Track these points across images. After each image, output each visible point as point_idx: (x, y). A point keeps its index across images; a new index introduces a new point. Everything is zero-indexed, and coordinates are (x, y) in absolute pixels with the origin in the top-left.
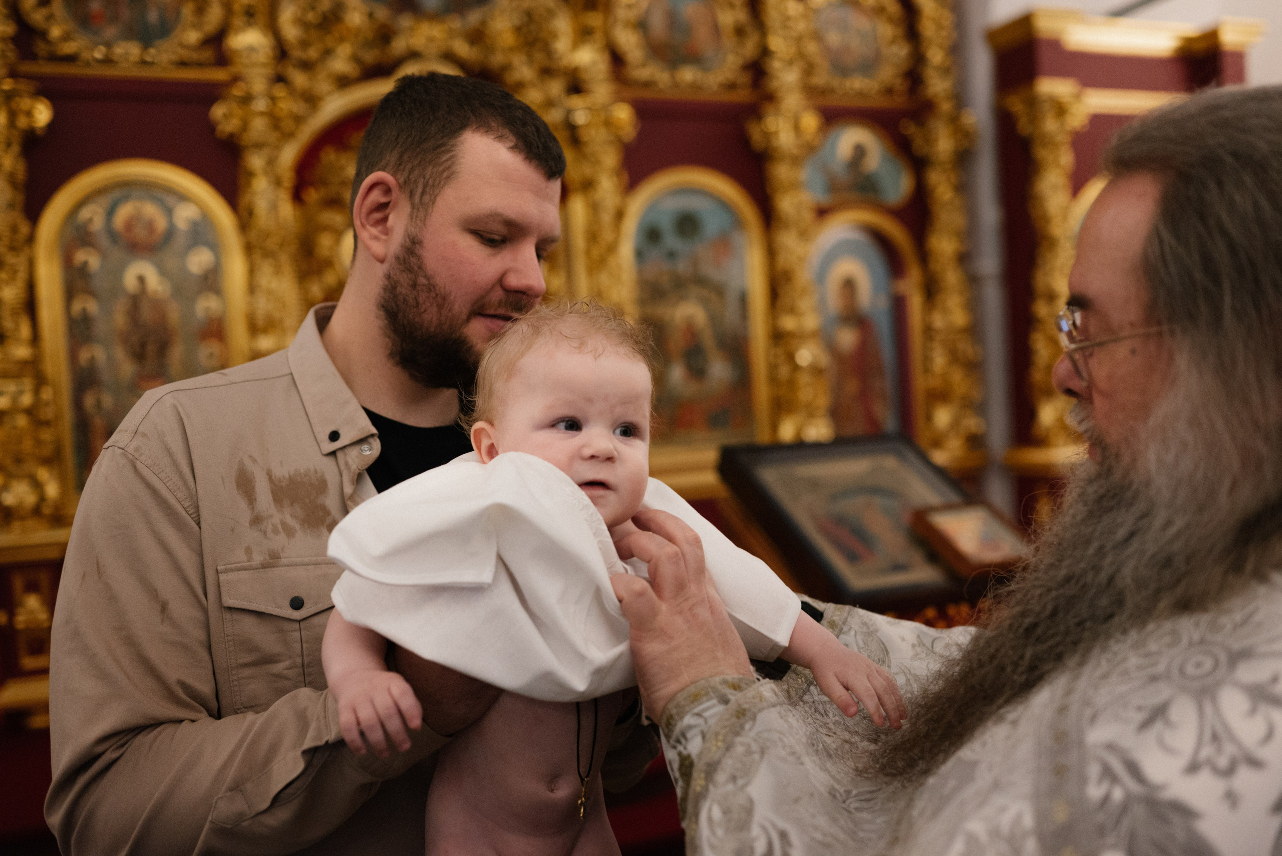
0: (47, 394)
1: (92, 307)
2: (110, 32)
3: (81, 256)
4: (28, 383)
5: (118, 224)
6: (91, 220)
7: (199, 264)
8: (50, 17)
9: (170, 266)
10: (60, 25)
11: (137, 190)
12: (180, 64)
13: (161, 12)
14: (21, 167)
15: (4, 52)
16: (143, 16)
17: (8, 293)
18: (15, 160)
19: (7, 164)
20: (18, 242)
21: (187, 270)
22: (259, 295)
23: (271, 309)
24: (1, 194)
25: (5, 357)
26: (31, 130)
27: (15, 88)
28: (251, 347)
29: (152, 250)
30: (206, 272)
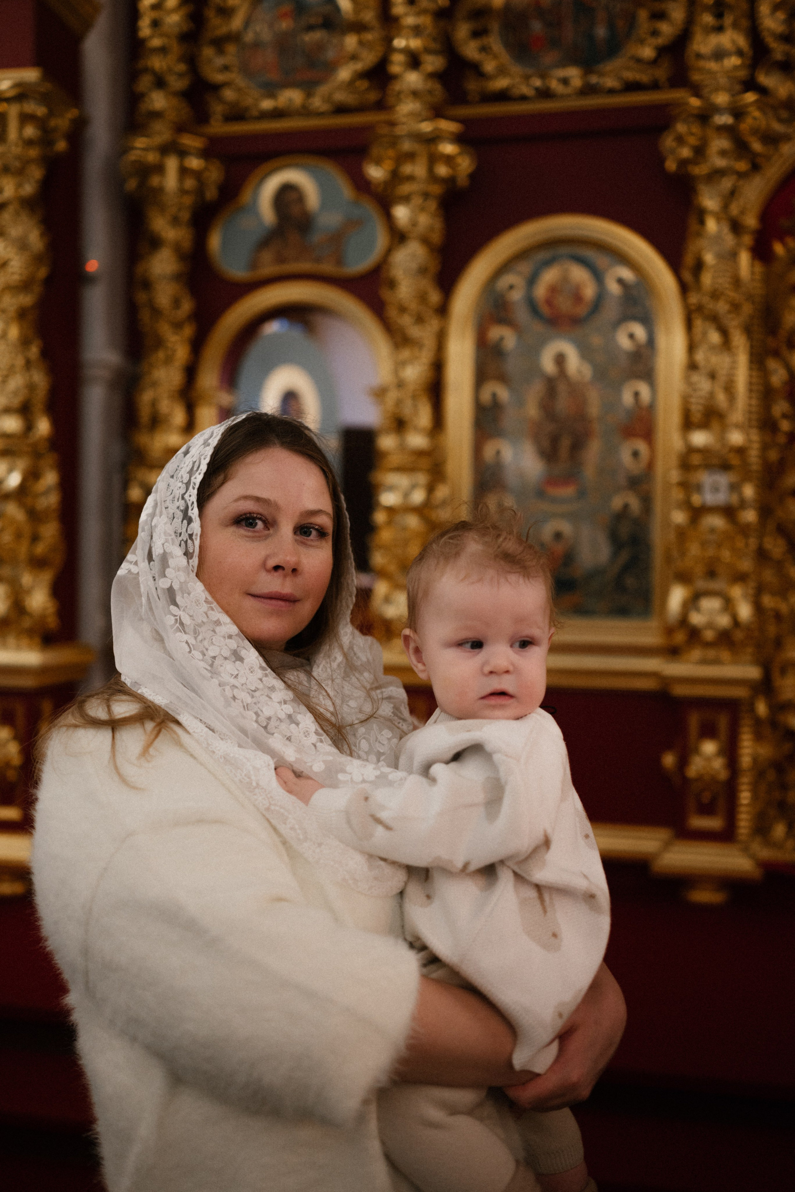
0: (442, 492)
1: (504, 394)
2: (549, 58)
3: (496, 332)
4: (422, 478)
5: (540, 291)
6: (511, 287)
7: (631, 336)
8: (484, 49)
9: (596, 340)
10: (495, 57)
11: (564, 250)
12: (632, 87)
13: (611, 26)
14: (438, 224)
15: (430, 92)
16: (590, 36)
17: (409, 372)
18: (434, 216)
19: (423, 219)
20: (427, 311)
21: (616, 345)
22: (700, 377)
23: (712, 394)
24: (412, 255)
25: (400, 445)
26: (453, 178)
27: (436, 129)
28: (685, 440)
29: (577, 321)
30: (639, 346)
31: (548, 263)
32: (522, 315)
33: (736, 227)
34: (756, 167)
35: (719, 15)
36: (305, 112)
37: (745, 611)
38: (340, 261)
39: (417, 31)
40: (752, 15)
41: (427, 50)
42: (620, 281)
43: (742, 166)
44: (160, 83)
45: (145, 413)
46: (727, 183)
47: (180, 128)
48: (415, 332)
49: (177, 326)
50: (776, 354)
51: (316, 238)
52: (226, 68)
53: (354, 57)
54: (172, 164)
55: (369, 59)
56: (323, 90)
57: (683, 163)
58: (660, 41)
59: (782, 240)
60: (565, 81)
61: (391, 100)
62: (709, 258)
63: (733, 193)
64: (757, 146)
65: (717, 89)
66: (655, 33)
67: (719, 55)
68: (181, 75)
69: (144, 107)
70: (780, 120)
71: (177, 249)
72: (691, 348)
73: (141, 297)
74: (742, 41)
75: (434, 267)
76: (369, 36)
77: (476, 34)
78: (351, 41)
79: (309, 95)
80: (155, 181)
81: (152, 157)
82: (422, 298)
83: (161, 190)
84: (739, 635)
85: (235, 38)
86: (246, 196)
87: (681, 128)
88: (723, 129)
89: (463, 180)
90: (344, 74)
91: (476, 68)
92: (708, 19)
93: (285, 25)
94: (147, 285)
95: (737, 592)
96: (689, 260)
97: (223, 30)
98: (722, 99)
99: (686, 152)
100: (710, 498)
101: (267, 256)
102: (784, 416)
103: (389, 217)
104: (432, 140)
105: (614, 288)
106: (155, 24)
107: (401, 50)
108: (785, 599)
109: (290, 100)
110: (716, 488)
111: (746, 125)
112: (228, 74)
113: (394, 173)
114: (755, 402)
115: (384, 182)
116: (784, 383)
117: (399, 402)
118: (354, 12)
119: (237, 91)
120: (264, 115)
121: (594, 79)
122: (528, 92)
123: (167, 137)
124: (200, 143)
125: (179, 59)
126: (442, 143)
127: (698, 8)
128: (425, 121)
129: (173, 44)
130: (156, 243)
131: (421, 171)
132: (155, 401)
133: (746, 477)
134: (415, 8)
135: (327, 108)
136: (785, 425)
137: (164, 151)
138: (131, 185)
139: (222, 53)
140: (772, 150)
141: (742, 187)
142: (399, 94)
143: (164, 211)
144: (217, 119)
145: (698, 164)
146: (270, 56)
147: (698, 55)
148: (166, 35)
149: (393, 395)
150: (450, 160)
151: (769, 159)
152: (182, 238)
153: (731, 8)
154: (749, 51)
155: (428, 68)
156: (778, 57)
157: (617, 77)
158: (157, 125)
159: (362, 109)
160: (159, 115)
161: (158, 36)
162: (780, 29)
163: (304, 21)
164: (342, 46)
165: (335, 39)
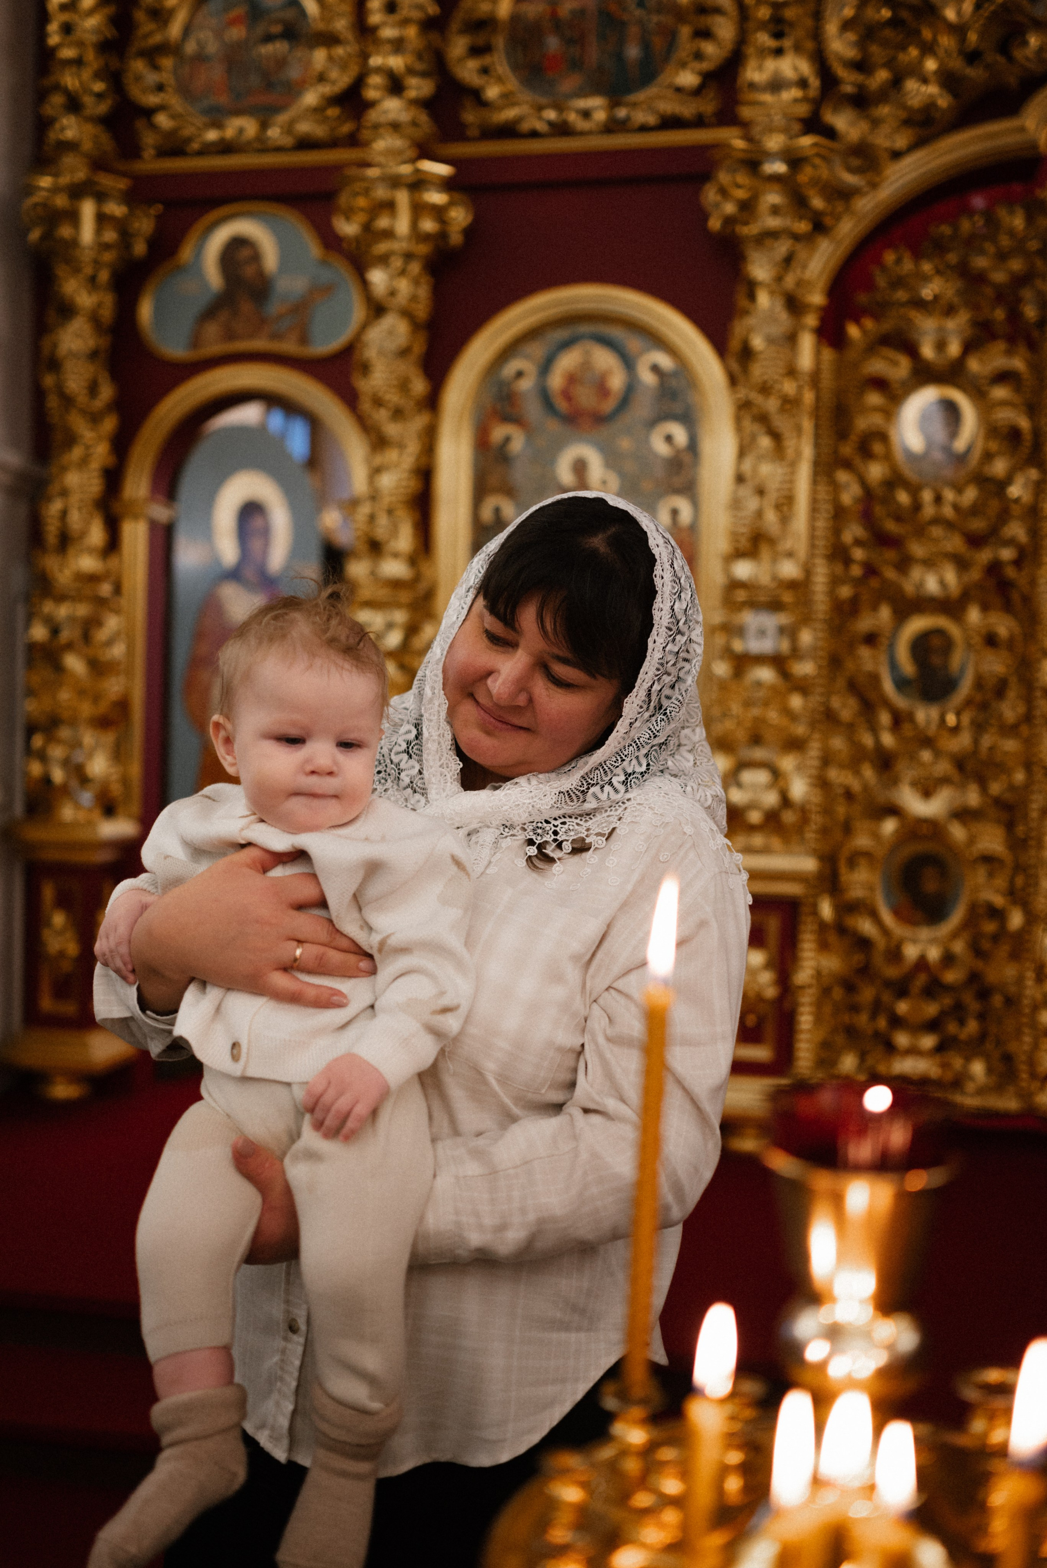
0: (426, 633)
1: (509, 509)
2: (569, 83)
3: (499, 432)
4: (400, 616)
5: (556, 381)
6: (520, 374)
7: (669, 439)
8: (485, 71)
9: (625, 444)
10: (500, 80)
11: (585, 328)
12: (670, 123)
13: (646, 46)
14: (424, 292)
15: (414, 123)
16: (619, 57)
17: (387, 481)
18: (416, 282)
19: (404, 286)
20: (408, 405)
21: (650, 450)
22: (746, 492)
23: (759, 514)
24: (391, 332)
25: (373, 573)
26: (442, 235)
27: (417, 171)
28: (727, 571)
29: (600, 419)
30: (678, 452)
31: (566, 345)
32: (533, 410)
33: (793, 305)
34: (820, 227)
35: (778, 35)
36: (262, 146)
37: (799, 789)
38: (304, 340)
39: (398, 45)
40: (817, 35)
41: (410, 71)
42: (655, 369)
43: (803, 227)
44: (74, 105)
45: (52, 530)
46: (782, 248)
47: (98, 164)
48: (392, 429)
49: (95, 419)
50: (847, 465)
51: (274, 308)
52: (160, 88)
53: (322, 78)
54: (88, 209)
55: (341, 80)
56: (282, 118)
57: (729, 221)
58: (705, 66)
59: (857, 321)
60: (586, 114)
61: (366, 134)
62: (758, 342)
63: (788, 260)
64: (817, 203)
65: (771, 130)
66: (698, 56)
67: (776, 85)
68: (99, 96)
69: (53, 136)
70: (849, 169)
71: (94, 319)
72: (741, 454)
73: (49, 380)
74: (805, 67)
75: (419, 348)
76: (340, 51)
77: (476, 51)
78: (320, 56)
79: (264, 125)
80: (65, 231)
81: (61, 201)
82: (404, 386)
83: (74, 243)
84: (789, 817)
85: (173, 50)
86: (186, 253)
87: (723, 177)
88: (776, 178)
89: (456, 238)
90: (311, 98)
91: (476, 95)
92: (764, 39)
93: (237, 33)
94: (54, 365)
95: (787, 763)
96: (735, 344)
97: (156, 39)
98: (774, 142)
99: (730, 208)
100: (754, 646)
101: (212, 330)
102: (858, 542)
103: (365, 284)
104: (417, 185)
105: (648, 378)
106: (67, 29)
107: (378, 70)
108: (857, 773)
109: (241, 131)
110: (762, 633)
111: (805, 175)
112: (162, 95)
113: (367, 227)
114: (821, 524)
115: (357, 239)
116: (857, 501)
117: (372, 518)
118: (322, 19)
119: (173, 117)
120: (207, 150)
121: (622, 113)
122: (541, 126)
123: (81, 175)
124: (122, 184)
125: (97, 76)
126: (428, 190)
127: (751, 25)
128: (405, 162)
129: (90, 55)
130: (67, 311)
131: (402, 225)
132: (64, 513)
133: (806, 620)
134: (396, 17)
135: (288, 141)
136: (858, 554)
137: (77, 192)
138: (35, 235)
139: (156, 67)
140: (840, 207)
141: (802, 253)
142: (376, 127)
143: (77, 270)
144: (149, 153)
145: (746, 223)
146: (216, 73)
147: (752, 86)
148: (80, 44)
149: (365, 510)
150: (439, 212)
151: (838, 218)
152: (100, 305)
153: (791, 25)
154: (815, 83)
155: (412, 94)
156: (848, 89)
157: (652, 110)
158: (69, 160)
159: (333, 143)
160: (70, 146)
161: (70, 45)
162: (851, 53)
163: (260, 30)
164: (309, 63)
165: (299, 53)
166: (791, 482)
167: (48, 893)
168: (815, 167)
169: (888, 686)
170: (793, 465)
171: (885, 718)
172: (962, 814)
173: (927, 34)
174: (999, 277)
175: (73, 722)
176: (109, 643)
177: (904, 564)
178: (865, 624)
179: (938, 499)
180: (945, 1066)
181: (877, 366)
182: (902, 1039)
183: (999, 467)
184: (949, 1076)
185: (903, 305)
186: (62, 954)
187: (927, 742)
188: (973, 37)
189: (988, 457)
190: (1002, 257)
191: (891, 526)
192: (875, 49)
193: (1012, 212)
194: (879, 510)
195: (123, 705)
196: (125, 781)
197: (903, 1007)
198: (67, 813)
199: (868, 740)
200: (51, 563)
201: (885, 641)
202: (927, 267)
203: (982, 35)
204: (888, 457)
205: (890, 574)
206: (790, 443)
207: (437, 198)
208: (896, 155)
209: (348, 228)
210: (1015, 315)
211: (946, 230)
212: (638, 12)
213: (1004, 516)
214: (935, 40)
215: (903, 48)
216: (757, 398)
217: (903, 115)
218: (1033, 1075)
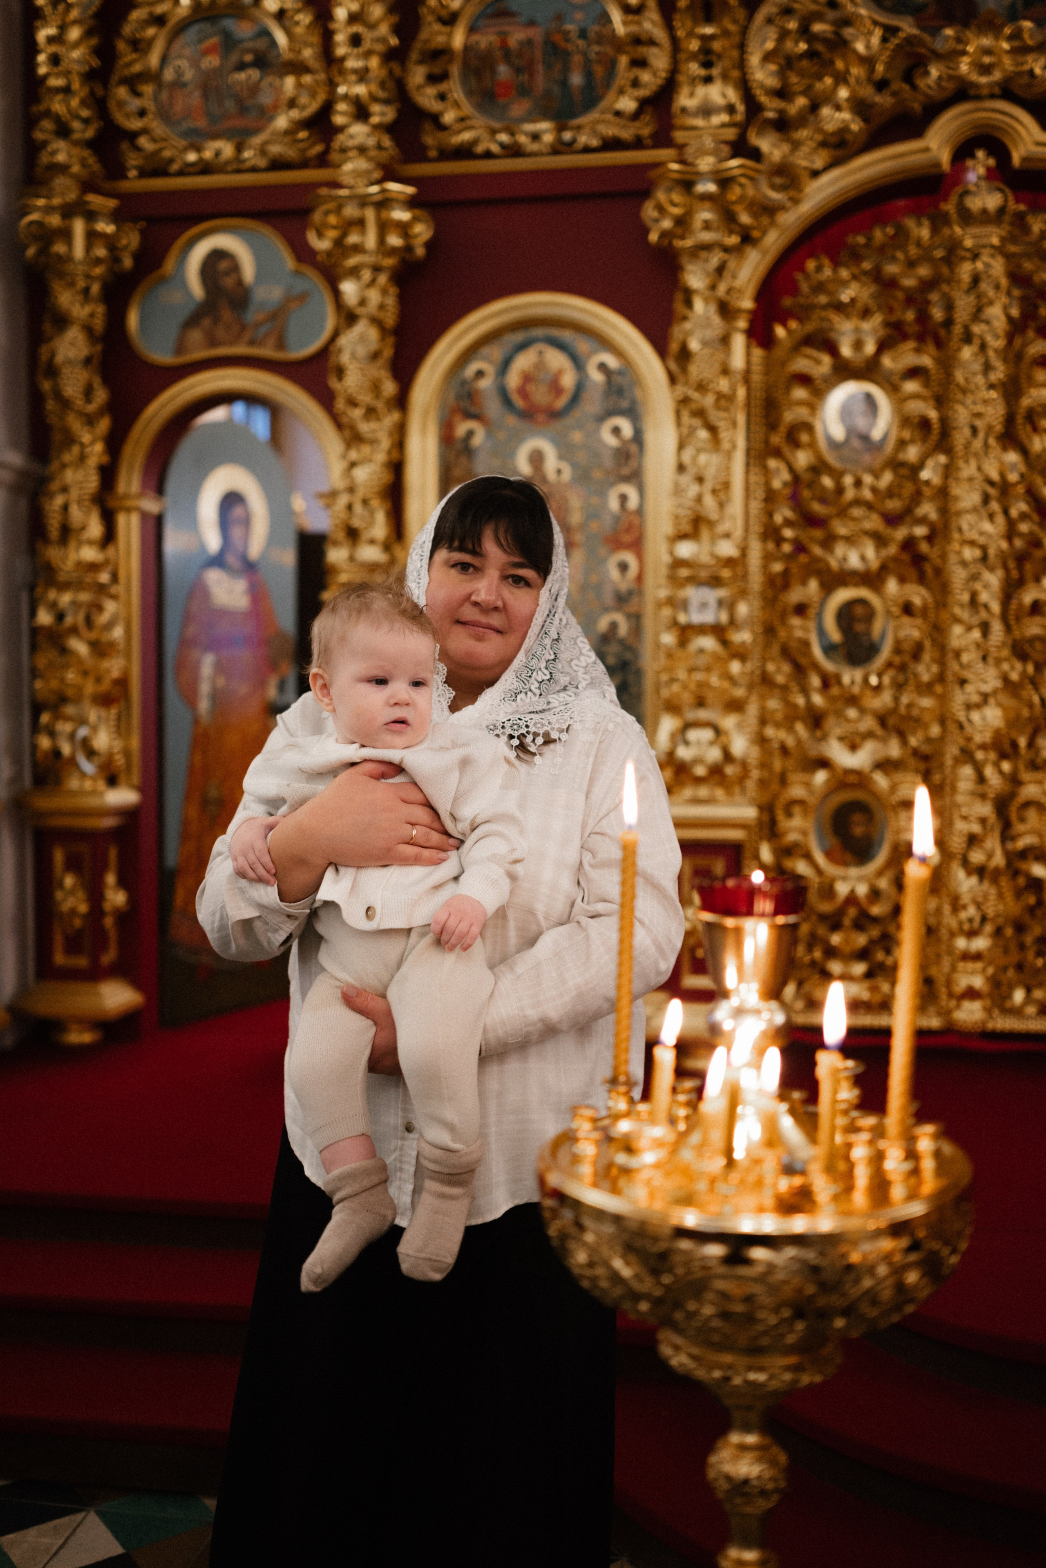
2: (518, 109)
3: (462, 428)
5: (513, 380)
6: (480, 374)
7: (616, 431)
8: (441, 97)
9: (577, 436)
11: (539, 332)
12: (611, 144)
13: (589, 75)
14: (391, 301)
15: (379, 147)
16: (564, 83)
17: (361, 474)
18: (384, 292)
19: (374, 296)
20: (380, 405)
21: (600, 441)
22: (686, 479)
23: (699, 499)
24: (362, 338)
25: (352, 558)
26: (408, 248)
27: (384, 191)
28: (671, 553)
29: (555, 415)
30: (624, 442)
31: (522, 347)
32: (493, 407)
33: (726, 310)
34: (747, 239)
35: (707, 65)
36: (238, 166)
37: (740, 745)
38: (281, 345)
39: (362, 75)
40: (742, 64)
41: (374, 98)
42: (602, 367)
43: (733, 240)
44: (63, 131)
45: (54, 525)
46: (715, 259)
47: (88, 186)
48: (365, 428)
49: (90, 421)
50: (777, 453)
51: (253, 315)
52: (142, 113)
53: (292, 104)
54: (79, 227)
55: (311, 106)
56: (257, 140)
57: (666, 235)
58: (643, 93)
59: (783, 323)
60: (536, 137)
61: (334, 157)
62: (694, 345)
63: (720, 270)
64: (745, 218)
65: (702, 152)
66: (636, 83)
67: (706, 111)
68: (86, 121)
69: (44, 158)
70: (773, 187)
71: (88, 330)
72: (681, 446)
73: (46, 386)
74: (733, 95)
75: (388, 353)
76: (307, 79)
77: (433, 79)
79: (239, 148)
80: (59, 248)
81: (55, 220)
82: (376, 388)
83: (68, 258)
84: (729, 770)
85: (153, 77)
86: (169, 265)
87: (661, 196)
88: (706, 197)
89: (419, 251)
90: (282, 122)
91: (435, 119)
92: (694, 68)
93: (212, 61)
94: (52, 371)
95: (729, 722)
96: (674, 347)
97: (137, 68)
98: (706, 164)
99: (667, 224)
100: (697, 617)
101: (196, 336)
102: (788, 523)
103: (337, 294)
104: (384, 203)
105: (596, 376)
106: (55, 60)
107: (346, 97)
108: (791, 729)
109: (218, 154)
110: (704, 605)
111: (734, 193)
112: (145, 120)
113: (339, 242)
114: (756, 506)
115: (329, 254)
116: (785, 484)
117: (350, 507)
118: (291, 49)
119: (154, 140)
120: (186, 170)
121: (567, 136)
122: (495, 148)
123: (72, 196)
124: (112, 203)
125: (83, 103)
126: (393, 209)
127: (682, 56)
128: (372, 184)
129: (76, 85)
130: (62, 322)
131: (371, 240)
132: (65, 508)
133: (743, 593)
134: (361, 50)
135: (262, 163)
136: (788, 533)
137: (68, 212)
138: (31, 252)
139: (137, 94)
140: (765, 220)
141: (732, 264)
142: (344, 150)
143: (72, 284)
144: (133, 173)
145: (683, 237)
146: (196, 99)
147: (684, 110)
148: (67, 74)
149: (343, 500)
150: (404, 228)
151: (764, 233)
152: (92, 315)
153: (720, 56)
154: (741, 108)
155: (375, 120)
156: (771, 115)
157: (594, 132)
158: (60, 182)
159: (304, 164)
160: (63, 169)
161: (57, 75)
162: (772, 82)
163: (234, 58)
164: (279, 90)
165: (270, 79)
166: (728, 468)
167: (59, 857)
168: (742, 185)
169: (817, 651)
170: (729, 455)
171: (815, 681)
172: (885, 765)
173: (840, 65)
174: (909, 282)
175: (77, 700)
176: (109, 626)
177: (829, 542)
178: (795, 596)
179: (858, 483)
180: (874, 989)
181: (801, 364)
182: (835, 967)
183: (912, 453)
184: (877, 998)
185: (825, 307)
186: (73, 912)
187: (853, 700)
188: (880, 68)
189: (902, 444)
190: (911, 264)
191: (817, 508)
192: (794, 79)
193: (920, 224)
194: (806, 493)
195: (122, 683)
196: (127, 753)
197: (836, 939)
198: (74, 783)
199: (800, 701)
200: (53, 553)
201: (812, 612)
202: (844, 273)
203: (889, 65)
204: (812, 445)
205: (817, 551)
206: (725, 435)
207: (401, 215)
208: (815, 174)
209: (321, 244)
210: (923, 317)
211: (861, 240)
212: (581, 43)
213: (917, 497)
214: (847, 71)
215: (820, 78)
216: (695, 395)
217: (819, 137)
218: (951, 995)
